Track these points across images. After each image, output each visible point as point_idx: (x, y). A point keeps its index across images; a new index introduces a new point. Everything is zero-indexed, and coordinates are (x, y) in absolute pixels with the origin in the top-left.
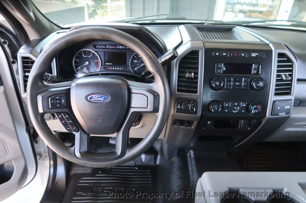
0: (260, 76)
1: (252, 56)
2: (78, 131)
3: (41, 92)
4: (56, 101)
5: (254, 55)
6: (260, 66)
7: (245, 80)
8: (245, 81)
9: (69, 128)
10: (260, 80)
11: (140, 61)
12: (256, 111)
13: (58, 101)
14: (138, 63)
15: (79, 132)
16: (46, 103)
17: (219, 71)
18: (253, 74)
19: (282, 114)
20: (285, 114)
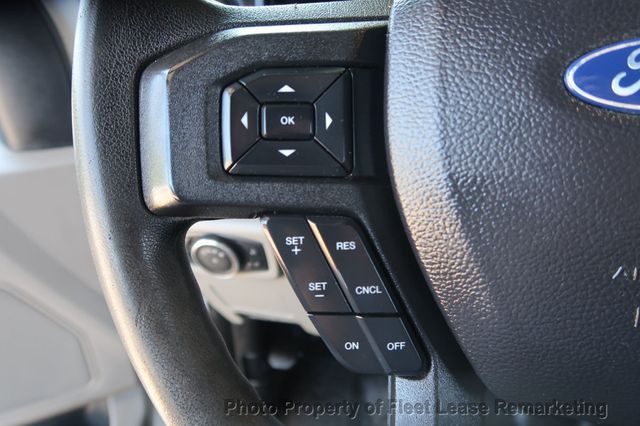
2: (416, 374)
3: (169, 50)
4: (273, 121)
9: (355, 346)
13: (290, 120)
15: (431, 376)
16: (195, 128)
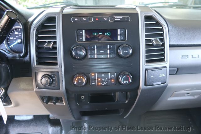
5: (118, 18)
6: (126, 30)
8: (110, 49)
11: (16, 37)
12: (126, 82)
14: (14, 40)
18: (120, 41)
19: (157, 84)
20: (160, 83)
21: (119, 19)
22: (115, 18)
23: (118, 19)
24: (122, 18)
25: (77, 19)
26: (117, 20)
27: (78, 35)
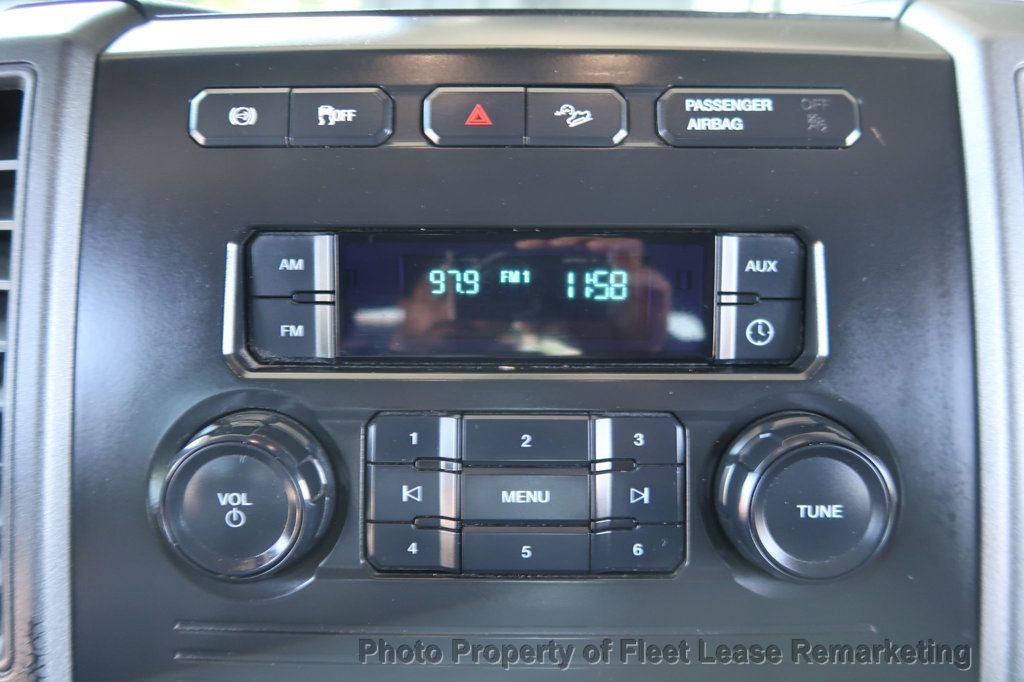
0: (824, 385)
1: (695, 125)
6: (819, 249)
7: (620, 438)
8: (622, 462)
10: (834, 434)
17: (297, 331)
18: (736, 366)
21: (730, 115)
22: (690, 104)
23: (722, 115)
24: (766, 105)
25: (251, 116)
26: (715, 124)
27: (263, 285)
